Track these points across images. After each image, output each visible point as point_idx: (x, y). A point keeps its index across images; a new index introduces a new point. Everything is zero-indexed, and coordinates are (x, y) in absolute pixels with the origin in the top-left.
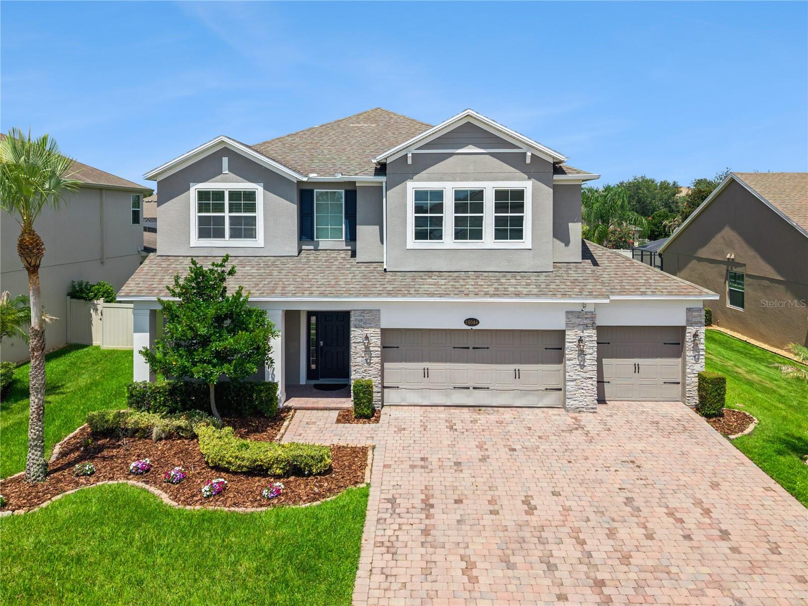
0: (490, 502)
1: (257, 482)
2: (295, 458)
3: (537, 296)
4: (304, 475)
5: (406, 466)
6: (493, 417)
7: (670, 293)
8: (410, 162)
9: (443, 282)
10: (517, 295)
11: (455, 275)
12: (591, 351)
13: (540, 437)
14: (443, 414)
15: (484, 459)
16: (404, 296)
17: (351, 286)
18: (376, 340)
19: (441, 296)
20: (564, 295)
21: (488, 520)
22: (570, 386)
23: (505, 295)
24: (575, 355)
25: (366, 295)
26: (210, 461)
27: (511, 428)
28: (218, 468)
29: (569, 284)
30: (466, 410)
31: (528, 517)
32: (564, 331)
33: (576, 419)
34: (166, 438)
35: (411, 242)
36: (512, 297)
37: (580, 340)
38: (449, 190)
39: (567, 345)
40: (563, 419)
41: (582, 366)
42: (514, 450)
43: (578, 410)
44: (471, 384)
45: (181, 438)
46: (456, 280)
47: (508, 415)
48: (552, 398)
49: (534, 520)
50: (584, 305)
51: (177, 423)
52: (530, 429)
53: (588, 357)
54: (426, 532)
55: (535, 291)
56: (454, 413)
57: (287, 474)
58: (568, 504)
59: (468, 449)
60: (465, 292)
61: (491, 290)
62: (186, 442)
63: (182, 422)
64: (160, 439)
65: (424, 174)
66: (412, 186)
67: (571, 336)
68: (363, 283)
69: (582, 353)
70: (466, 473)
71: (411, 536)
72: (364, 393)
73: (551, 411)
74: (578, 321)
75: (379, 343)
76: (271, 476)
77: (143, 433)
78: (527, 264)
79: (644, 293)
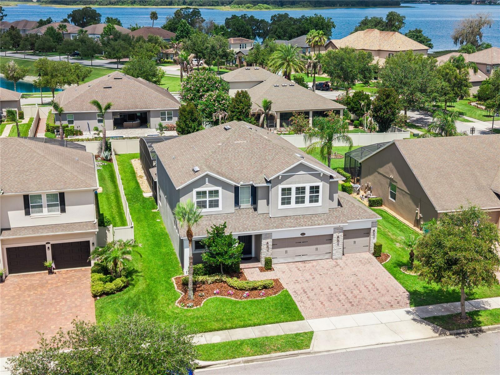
0: (320, 289)
1: (255, 292)
2: (265, 284)
3: (325, 224)
4: (267, 288)
5: (292, 283)
6: (310, 265)
7: (367, 218)
8: (280, 178)
9: (292, 221)
10: (319, 225)
11: (296, 217)
12: (341, 240)
13: (327, 270)
14: (294, 265)
15: (314, 278)
16: (281, 228)
17: (261, 225)
18: (271, 243)
19: (294, 227)
20: (334, 223)
21: (322, 293)
22: (334, 252)
23: (315, 225)
24: (336, 242)
25: (268, 229)
26: (238, 288)
27: (317, 267)
28: (241, 290)
29: (334, 218)
30: (300, 263)
31: (331, 292)
32: (333, 234)
33: (336, 262)
34: (212, 283)
35: (280, 206)
36: (317, 226)
37: (338, 237)
38: (293, 187)
39: (334, 239)
40: (332, 263)
41: (338, 245)
42: (321, 275)
43: (336, 259)
44: (301, 254)
45: (217, 282)
46: (297, 219)
47: (314, 263)
48: (328, 256)
49: (333, 292)
50: (340, 226)
51: (216, 278)
52: (323, 267)
53: (340, 242)
54: (308, 297)
55: (324, 222)
56: (297, 265)
57: (262, 289)
58: (340, 287)
59: (307, 276)
60: (302, 225)
61: (310, 223)
62: (220, 283)
63: (217, 277)
64: (211, 284)
65: (284, 182)
66: (280, 187)
67: (335, 236)
68: (265, 223)
69: (338, 241)
70: (310, 283)
71: (305, 299)
72: (270, 262)
73: (328, 260)
74: (337, 231)
75: (271, 244)
76: (258, 290)
77: (203, 283)
78: (320, 211)
79: (358, 219)
